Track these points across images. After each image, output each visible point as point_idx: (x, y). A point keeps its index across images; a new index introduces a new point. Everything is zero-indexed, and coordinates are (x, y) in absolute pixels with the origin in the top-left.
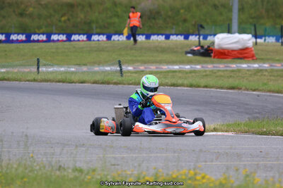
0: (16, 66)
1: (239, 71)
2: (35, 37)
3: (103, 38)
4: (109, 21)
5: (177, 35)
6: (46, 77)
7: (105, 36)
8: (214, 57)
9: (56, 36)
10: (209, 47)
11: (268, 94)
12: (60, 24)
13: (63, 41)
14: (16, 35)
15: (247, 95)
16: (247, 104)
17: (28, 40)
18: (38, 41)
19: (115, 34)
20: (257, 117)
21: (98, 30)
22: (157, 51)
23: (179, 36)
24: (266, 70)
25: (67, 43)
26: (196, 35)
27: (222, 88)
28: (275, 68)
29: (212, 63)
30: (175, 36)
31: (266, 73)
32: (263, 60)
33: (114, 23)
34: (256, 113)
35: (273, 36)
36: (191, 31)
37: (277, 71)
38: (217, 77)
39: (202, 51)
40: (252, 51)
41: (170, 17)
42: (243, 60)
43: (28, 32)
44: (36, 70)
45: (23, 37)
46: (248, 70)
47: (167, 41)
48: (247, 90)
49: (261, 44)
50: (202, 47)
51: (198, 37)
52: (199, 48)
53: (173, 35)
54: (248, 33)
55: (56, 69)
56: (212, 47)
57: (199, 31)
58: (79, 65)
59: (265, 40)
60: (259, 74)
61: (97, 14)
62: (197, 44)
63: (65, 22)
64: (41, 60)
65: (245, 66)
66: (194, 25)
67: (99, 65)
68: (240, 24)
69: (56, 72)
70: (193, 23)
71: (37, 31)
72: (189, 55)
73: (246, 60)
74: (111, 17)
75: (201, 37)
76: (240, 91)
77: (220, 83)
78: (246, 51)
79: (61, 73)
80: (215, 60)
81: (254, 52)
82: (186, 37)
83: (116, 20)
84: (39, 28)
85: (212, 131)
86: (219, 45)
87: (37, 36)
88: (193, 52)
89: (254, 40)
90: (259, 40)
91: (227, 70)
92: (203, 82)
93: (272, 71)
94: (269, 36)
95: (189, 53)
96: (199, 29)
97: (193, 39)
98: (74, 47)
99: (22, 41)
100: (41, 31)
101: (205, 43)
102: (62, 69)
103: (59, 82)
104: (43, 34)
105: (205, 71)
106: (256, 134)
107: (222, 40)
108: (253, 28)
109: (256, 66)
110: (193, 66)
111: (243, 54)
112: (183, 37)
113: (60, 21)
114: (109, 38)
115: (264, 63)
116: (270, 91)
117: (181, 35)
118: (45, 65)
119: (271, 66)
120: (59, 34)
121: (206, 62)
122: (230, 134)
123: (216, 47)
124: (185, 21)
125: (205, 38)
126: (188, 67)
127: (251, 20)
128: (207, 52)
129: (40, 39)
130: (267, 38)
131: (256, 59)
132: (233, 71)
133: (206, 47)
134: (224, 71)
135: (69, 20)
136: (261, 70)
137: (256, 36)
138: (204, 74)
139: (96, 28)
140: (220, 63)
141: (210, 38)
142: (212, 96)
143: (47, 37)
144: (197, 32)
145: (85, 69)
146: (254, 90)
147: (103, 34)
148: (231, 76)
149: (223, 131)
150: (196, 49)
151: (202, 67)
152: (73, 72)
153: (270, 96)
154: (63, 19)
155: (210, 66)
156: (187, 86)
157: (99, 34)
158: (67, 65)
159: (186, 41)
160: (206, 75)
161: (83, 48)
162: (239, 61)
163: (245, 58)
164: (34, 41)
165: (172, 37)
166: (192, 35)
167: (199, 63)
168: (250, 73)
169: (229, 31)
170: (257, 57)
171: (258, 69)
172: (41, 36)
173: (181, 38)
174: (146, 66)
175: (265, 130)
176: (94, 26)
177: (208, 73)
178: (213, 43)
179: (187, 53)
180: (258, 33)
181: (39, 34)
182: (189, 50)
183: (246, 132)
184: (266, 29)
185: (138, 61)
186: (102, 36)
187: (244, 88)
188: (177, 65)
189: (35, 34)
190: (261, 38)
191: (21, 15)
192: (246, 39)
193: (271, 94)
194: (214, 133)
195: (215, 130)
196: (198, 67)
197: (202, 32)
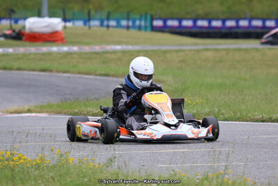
1: (50, 54)
8: (26, 40)
10: (20, 31)
11: (78, 76)
20: (69, 99)
24: (75, 53)
26: (7, 19)
27: (34, 70)
28: (84, 51)
29: (24, 46)
31: (75, 56)
32: (73, 43)
34: (68, 94)
35: (81, 19)
36: (2, 15)
37: (86, 53)
38: (29, 59)
39: (14, 34)
40: (61, 34)
42: (53, 44)
46: (59, 53)
48: (58, 72)
49: (70, 28)
50: (14, 31)
51: (9, 21)
52: (10, 32)
54: (58, 17)
56: (23, 31)
57: (10, 15)
59: (73, 24)
60: (69, 57)
62: (9, 27)
65: (55, 49)
66: (5, 10)
68: (50, 8)
70: (4, 7)
72: (1, 39)
76: (51, 74)
77: (33, 66)
78: (55, 35)
80: (27, 43)
81: (63, 36)
85: (26, 112)
86: (30, 29)
88: (6, 36)
89: (63, 24)
90: (69, 24)
91: (38, 54)
92: (16, 65)
93: (81, 54)
94: (77, 19)
95: (1, 36)
96: (10, 13)
101: (17, 27)
105: (17, 54)
106: (68, 114)
107: (33, 24)
108: (61, 12)
109: (65, 49)
110: (6, 49)
111: (51, 38)
115: (74, 46)
116: (80, 73)
119: (80, 49)
121: (18, 46)
122: (44, 115)
123: (27, 31)
125: (16, 22)
127: (60, 5)
128: (18, 36)
130: (75, 21)
131: (66, 42)
132: (44, 54)
133: (17, 30)
134: (35, 54)
136: (71, 53)
137: (65, 20)
138: (17, 57)
140: (31, 46)
141: (21, 23)
144: (8, 17)
146: (65, 72)
148: (42, 59)
149: (36, 112)
150: (7, 33)
151: (15, 50)
153: (80, 78)
155: (22, 50)
160: (19, 58)
162: (49, 44)
163: (55, 41)
166: (4, 18)
167: (11, 46)
168: (60, 56)
169: (39, 15)
170: (66, 40)
171: (67, 53)
175: (77, 111)
177: (20, 56)
178: (24, 27)
180: (67, 17)
183: (59, 113)
184: (74, 14)
187: (55, 70)
190: (69, 21)
192: (56, 23)
193: (81, 76)
194: (28, 114)
195: (29, 111)
196: (11, 50)
197: (14, 16)
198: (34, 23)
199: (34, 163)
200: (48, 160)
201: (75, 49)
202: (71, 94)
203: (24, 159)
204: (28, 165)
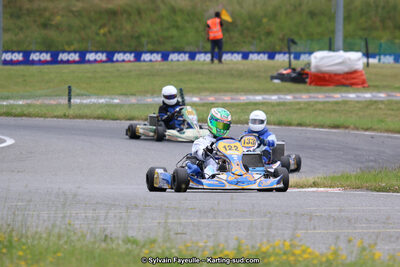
0: (40, 96)
1: (345, 102)
2: (63, 57)
3: (157, 57)
4: (166, 34)
5: (259, 53)
6: (81, 112)
7: (160, 55)
8: (310, 84)
9: (93, 54)
10: (302, 69)
11: (386, 134)
12: (98, 38)
13: (101, 61)
14: (38, 54)
15: (356, 136)
16: (357, 149)
17: (54, 61)
18: (68, 62)
19: (174, 52)
20: (372, 167)
21: (150, 47)
22: (232, 75)
23: (261, 55)
24: (382, 102)
25: (109, 65)
26: (285, 53)
27: (322, 127)
28: (394, 99)
29: (308, 91)
30: (256, 55)
31: (382, 106)
32: (377, 88)
33: (172, 37)
34: (372, 161)
35: (390, 55)
36: (278, 48)
37: (397, 103)
38: (315, 111)
39: (294, 75)
40: (362, 75)
41: (248, 29)
42: (349, 88)
43: (53, 49)
44: (66, 101)
45: (47, 57)
46: (358, 102)
47: (245, 62)
48: (357, 129)
49: (375, 66)
50: (294, 70)
51: (287, 55)
52: (289, 71)
53: (253, 53)
54: (357, 51)
55: (94, 100)
56: (307, 70)
57: (289, 48)
58: (125, 95)
59: (379, 60)
60: (373, 107)
61: (148, 25)
62: (287, 65)
63: (104, 35)
64: (73, 89)
65: (352, 96)
66: (282, 40)
67: (152, 95)
68: (345, 38)
69: (94, 104)
70: (281, 36)
71: (67, 48)
72: (276, 81)
73: (355, 87)
74: (168, 29)
75: (292, 56)
76: (347, 131)
77: (320, 120)
78: (353, 76)
79: (101, 106)
80: (313, 87)
81: (364, 77)
82: (271, 56)
83: (174, 32)
84: (69, 43)
85: (311, 186)
86: (317, 67)
87: (66, 54)
88: (282, 77)
89: (365, 60)
90: (371, 61)
91: (328, 102)
92: (295, 118)
93: (390, 103)
94: (385, 55)
95: (276, 78)
96: (289, 45)
97: (281, 58)
98: (118, 70)
99: (45, 62)
100: (72, 48)
101: (298, 64)
102: (102, 101)
103: (99, 118)
104: (75, 52)
105: (299, 103)
106: (371, 190)
107: (322, 60)
108: (363, 44)
109: (368, 95)
110: (282, 96)
111: (347, 79)
112: (266, 56)
113: (98, 34)
114: (165, 57)
115: (380, 92)
116: (387, 131)
117: (264, 53)
118: (78, 95)
119: (389, 96)
120: (97, 52)
121: (299, 91)
122: (336, 190)
123: (313, 70)
124: (269, 34)
125: (297, 57)
126: (274, 98)
127: (360, 33)
128: (300, 77)
129: (71, 59)
130: (382, 57)
131: (368, 87)
132: (337, 103)
133: (299, 69)
134: (324, 103)
135: (110, 32)
136: (376, 102)
137: (367, 55)
138: (298, 107)
139: (148, 43)
140: (319, 92)
141: (304, 58)
142: (309, 138)
143: (80, 56)
144: (286, 50)
145: (133, 100)
146: (367, 130)
147: (158, 52)
148: (334, 111)
149: (325, 187)
150: (285, 72)
151: (295, 98)
152: (117, 105)
153: (389, 137)
154: (102, 31)
155: (305, 97)
156: (274, 124)
157: (152, 52)
158: (108, 94)
159: (271, 62)
160: (300, 109)
161: (130, 71)
162: (344, 88)
163: (352, 85)
164: (62, 62)
165: (251, 56)
166: (280, 53)
167: (289, 92)
168: (360, 105)
169: (331, 48)
170: (369, 83)
171: (371, 101)
172: (72, 54)
173: (264, 58)
174: (217, 96)
175: (384, 184)
176: (144, 40)
177: (302, 105)
178: (309, 64)
179: (273, 78)
180: (371, 51)
181: (69, 52)
182: (275, 74)
183: (358, 188)
184: (381, 45)
185: (206, 90)
186: (155, 55)
187: (352, 126)
188: (259, 94)
189: (64, 52)
190: (374, 56)
191: (45, 26)
192: (355, 59)
193: (390, 135)
194: (314, 189)
195: (315, 185)
196: (289, 97)
197: (294, 49)
198: (323, 58)
199: (324, 259)
200: (344, 255)
201: (382, 95)
202: (375, 161)
203: (310, 253)
204: (315, 262)
